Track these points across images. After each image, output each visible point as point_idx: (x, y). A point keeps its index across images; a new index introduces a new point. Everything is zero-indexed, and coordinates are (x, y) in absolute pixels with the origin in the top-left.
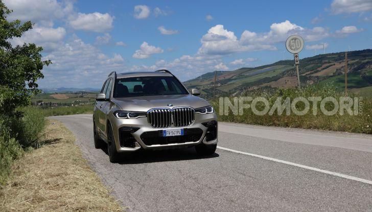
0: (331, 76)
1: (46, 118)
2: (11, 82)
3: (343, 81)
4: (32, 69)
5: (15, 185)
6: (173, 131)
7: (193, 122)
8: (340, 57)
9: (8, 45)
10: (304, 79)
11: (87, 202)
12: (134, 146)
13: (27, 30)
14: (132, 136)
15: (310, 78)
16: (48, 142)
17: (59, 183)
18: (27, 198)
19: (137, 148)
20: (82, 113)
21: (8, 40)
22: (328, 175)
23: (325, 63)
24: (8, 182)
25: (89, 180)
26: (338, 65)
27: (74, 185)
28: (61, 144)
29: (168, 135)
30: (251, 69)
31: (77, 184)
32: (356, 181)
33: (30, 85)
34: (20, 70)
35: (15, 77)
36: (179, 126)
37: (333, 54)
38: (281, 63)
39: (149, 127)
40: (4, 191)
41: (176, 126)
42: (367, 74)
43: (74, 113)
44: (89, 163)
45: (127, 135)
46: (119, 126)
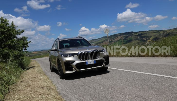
0: (119, 41)
1: (31, 60)
2: (18, 49)
3: (122, 42)
4: (25, 44)
5: (21, 82)
6: (90, 62)
7: (99, 57)
8: (120, 35)
9: (17, 38)
10: (110, 42)
11: (44, 85)
12: (72, 70)
13: (23, 32)
14: (71, 66)
15: (112, 41)
16: (31, 67)
17: (35, 80)
18: (25, 86)
19: (74, 71)
20: (42, 57)
21: (17, 36)
22: (119, 70)
23: (117, 36)
24: (19, 81)
25: (45, 78)
26: (120, 37)
27: (40, 80)
28: (36, 68)
29: (88, 64)
30: (95, 40)
31: (41, 80)
32: (127, 71)
33: (25, 50)
34: (21, 45)
35: (19, 48)
36: (93, 59)
37: (119, 34)
38: (104, 37)
39: (79, 61)
40: (18, 84)
41: (92, 59)
42: (129, 39)
43: (40, 57)
44: (45, 73)
45: (69, 65)
46: (64, 61)
